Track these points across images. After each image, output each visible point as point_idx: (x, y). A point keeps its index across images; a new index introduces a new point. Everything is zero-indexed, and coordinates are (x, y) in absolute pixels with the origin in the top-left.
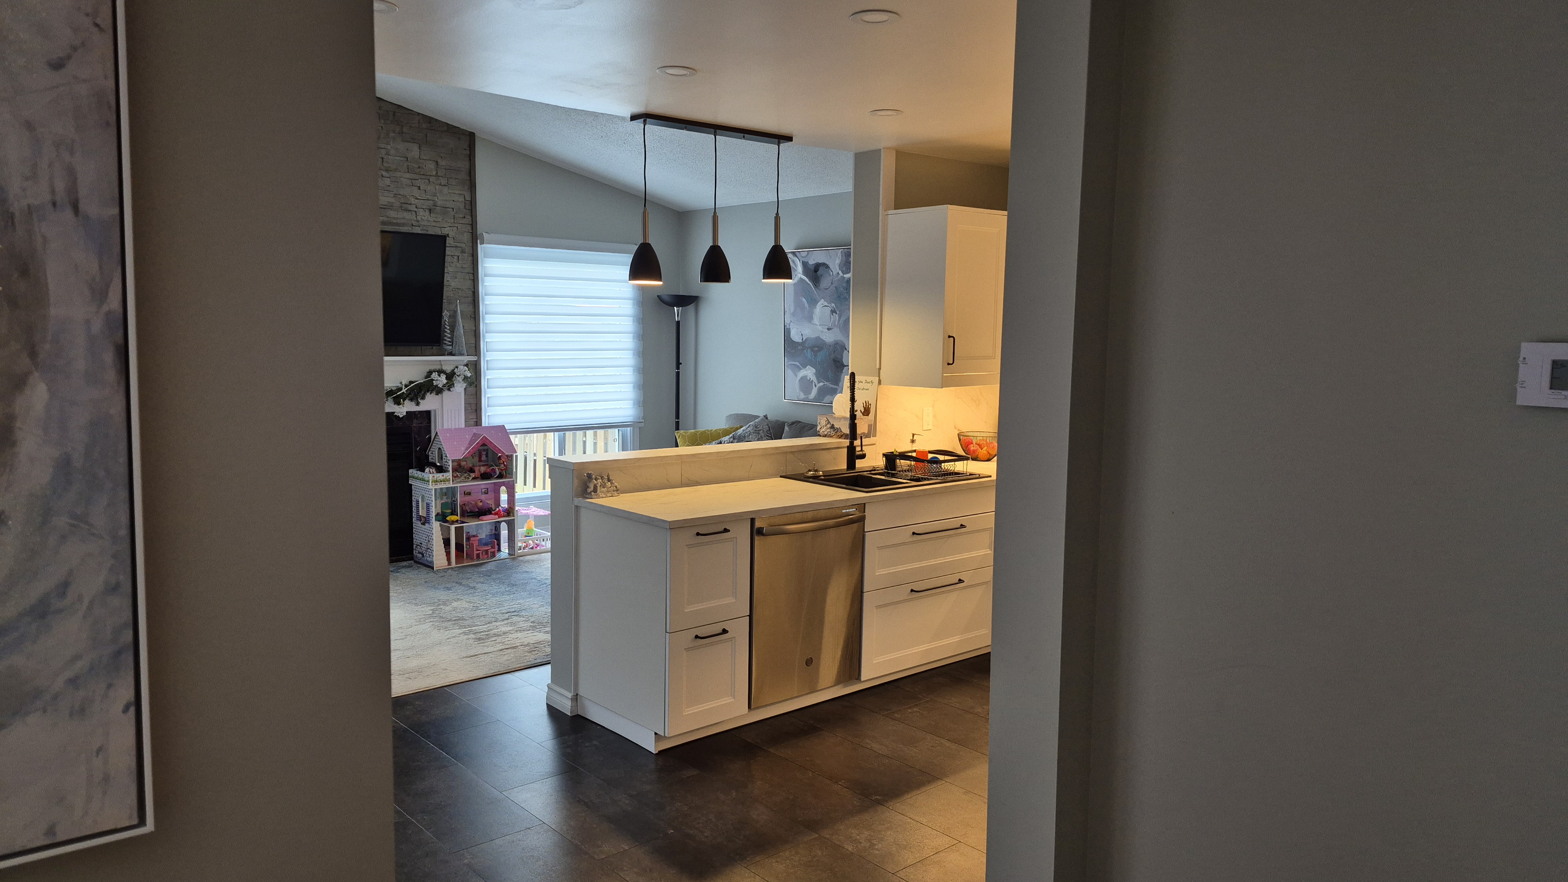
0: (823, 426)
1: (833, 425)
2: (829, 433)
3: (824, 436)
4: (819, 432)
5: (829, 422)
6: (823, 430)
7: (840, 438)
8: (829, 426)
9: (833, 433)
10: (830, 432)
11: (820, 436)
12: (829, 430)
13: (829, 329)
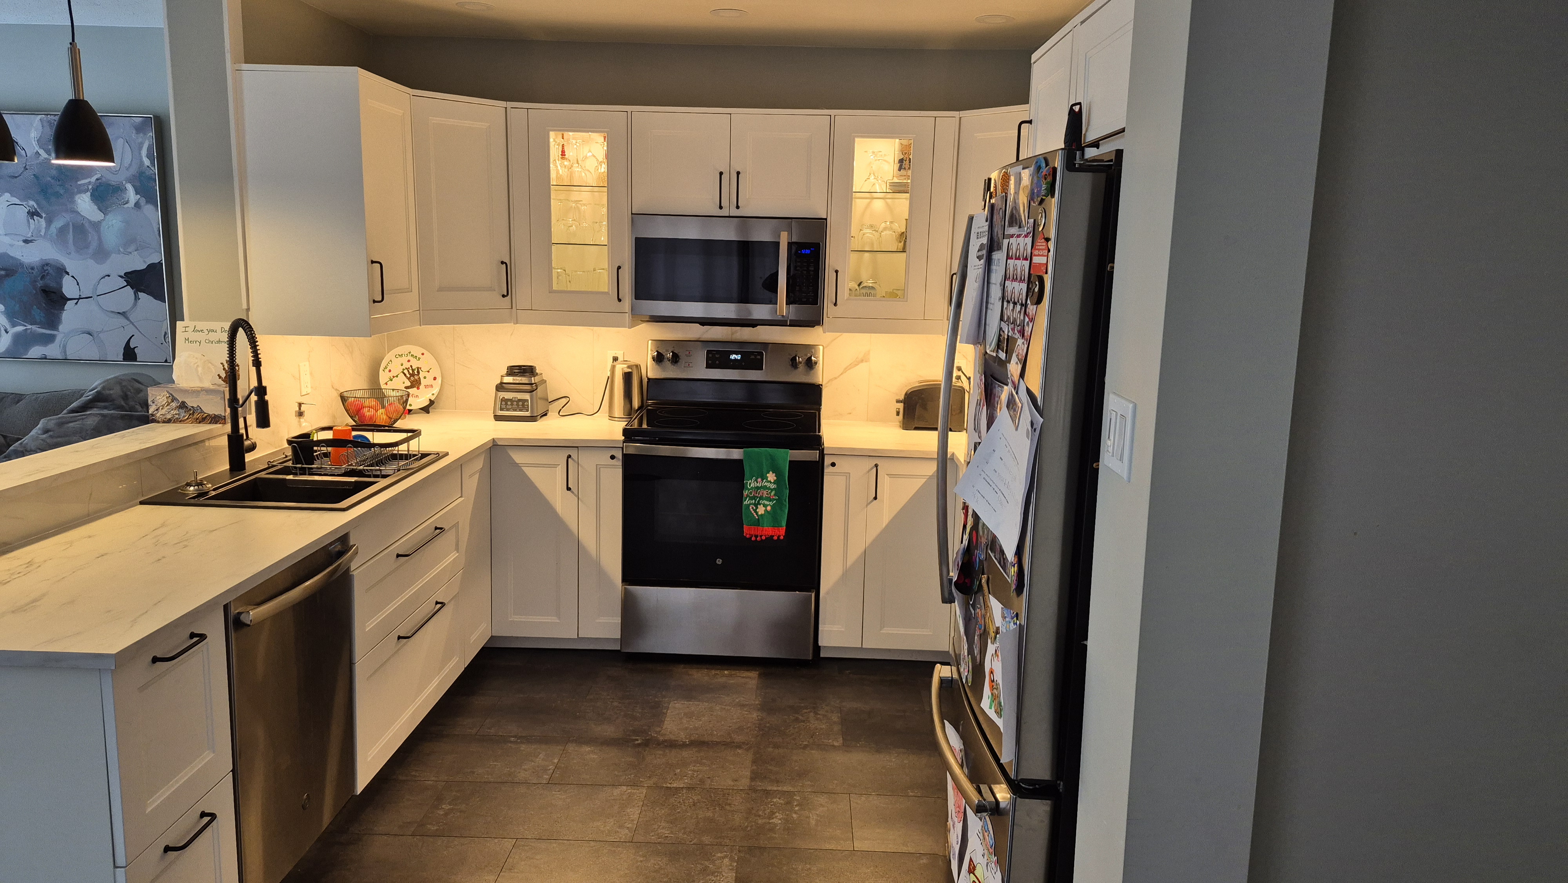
0: (163, 406)
1: (183, 403)
2: (177, 416)
3: (164, 422)
4: (153, 415)
5: (174, 399)
6: (161, 412)
7: (200, 423)
8: (174, 405)
9: (183, 414)
10: (179, 414)
11: (158, 422)
12: (176, 412)
13: (26, 241)
